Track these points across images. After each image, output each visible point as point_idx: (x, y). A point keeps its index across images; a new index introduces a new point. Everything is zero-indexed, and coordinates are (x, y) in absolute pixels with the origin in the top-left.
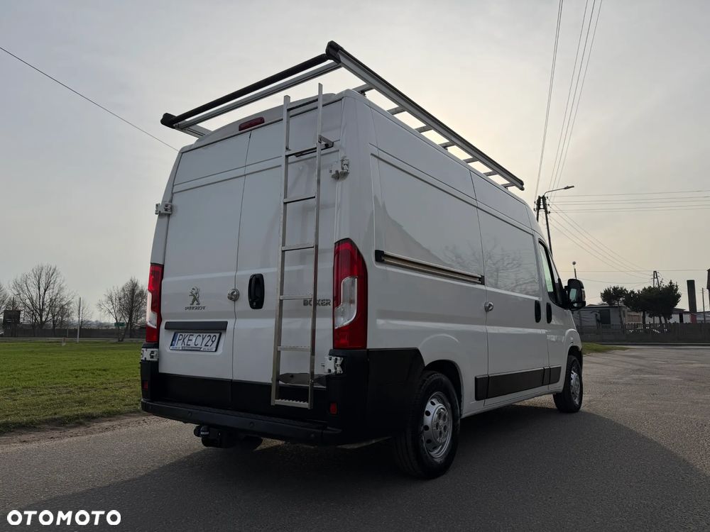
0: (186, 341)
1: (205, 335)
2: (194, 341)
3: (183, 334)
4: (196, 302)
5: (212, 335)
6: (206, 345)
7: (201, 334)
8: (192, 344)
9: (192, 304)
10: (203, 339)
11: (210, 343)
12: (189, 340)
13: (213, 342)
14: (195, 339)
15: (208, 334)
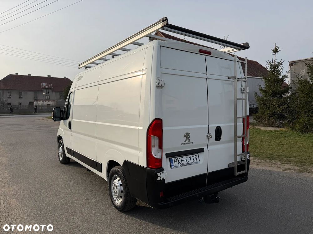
0: (180, 161)
1: (190, 156)
2: (185, 160)
3: (177, 158)
4: (188, 140)
5: (194, 155)
6: (193, 161)
7: (188, 156)
8: (185, 162)
9: (185, 141)
10: (190, 158)
11: (195, 159)
12: (182, 161)
13: (196, 159)
14: (185, 159)
15: (192, 156)
